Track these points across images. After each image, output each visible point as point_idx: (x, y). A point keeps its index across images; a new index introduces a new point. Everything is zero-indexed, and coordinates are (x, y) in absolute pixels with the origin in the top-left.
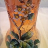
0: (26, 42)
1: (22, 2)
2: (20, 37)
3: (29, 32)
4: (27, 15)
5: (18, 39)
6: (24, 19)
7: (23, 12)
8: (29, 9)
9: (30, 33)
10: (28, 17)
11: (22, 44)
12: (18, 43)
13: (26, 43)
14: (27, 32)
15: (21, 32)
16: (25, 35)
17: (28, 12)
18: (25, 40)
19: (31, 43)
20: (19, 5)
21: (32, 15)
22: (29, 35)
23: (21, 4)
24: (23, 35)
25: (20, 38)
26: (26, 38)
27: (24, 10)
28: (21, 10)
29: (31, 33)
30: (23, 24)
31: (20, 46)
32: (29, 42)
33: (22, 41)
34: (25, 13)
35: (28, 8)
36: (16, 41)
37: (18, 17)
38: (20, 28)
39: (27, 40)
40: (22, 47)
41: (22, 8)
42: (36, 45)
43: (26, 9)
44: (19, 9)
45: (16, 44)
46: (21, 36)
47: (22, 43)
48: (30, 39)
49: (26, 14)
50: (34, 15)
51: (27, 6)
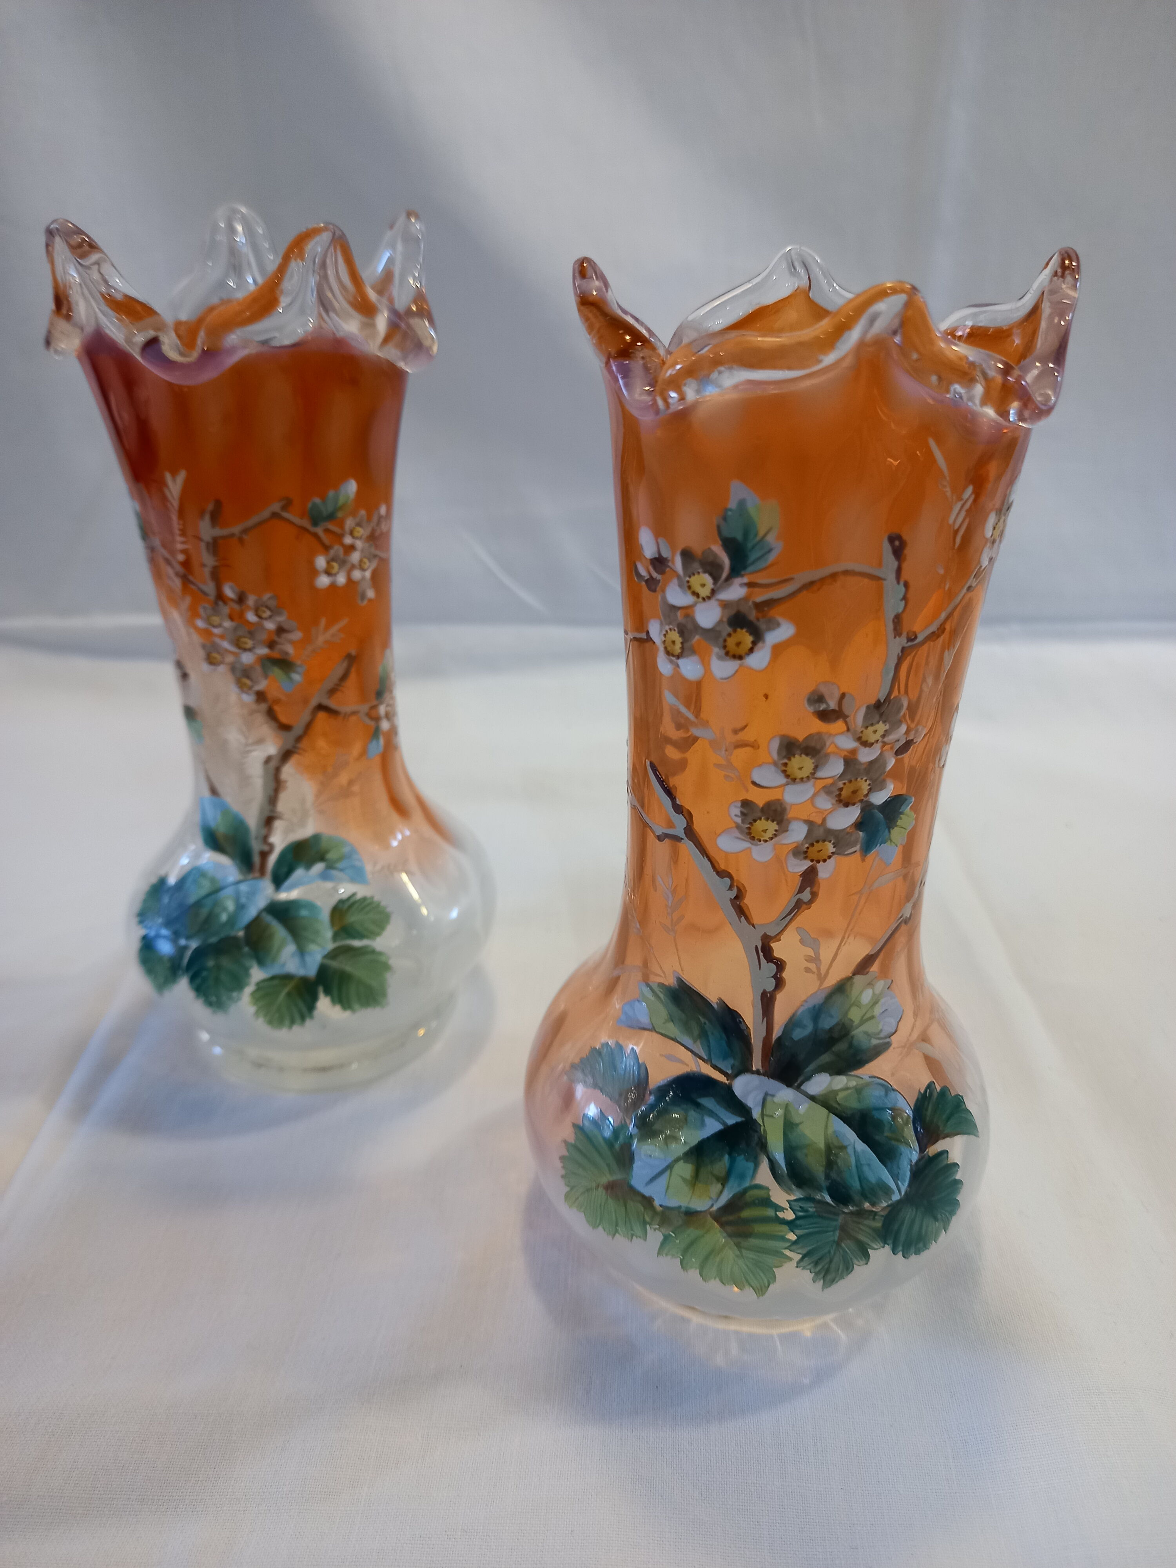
0: (826, 1102)
1: (825, 716)
2: (766, 1041)
3: (858, 978)
4: (853, 814)
5: (744, 1068)
6: (830, 848)
7: (827, 790)
8: (871, 763)
9: (866, 997)
10: (859, 825)
11: (789, 1126)
12: (732, 1120)
13: (831, 1109)
14: (841, 988)
15: (779, 983)
16: (817, 1013)
17: (865, 787)
18: (820, 1083)
19: (879, 1125)
20: (800, 735)
21: (893, 807)
22: (855, 1015)
23: (818, 726)
24: (792, 1024)
25: (757, 1063)
26: (824, 1059)
27: (834, 768)
28: (816, 768)
29: (875, 1002)
30: (814, 895)
31: (763, 1146)
32: (854, 1104)
33: (785, 1094)
34: (844, 793)
35: (866, 756)
36: (708, 1102)
37: (772, 826)
38: (777, 938)
39: (841, 1081)
40: (779, 1157)
41: (827, 755)
42: (939, 1146)
43: (850, 761)
44: (802, 764)
45: (712, 1127)
46: (777, 1032)
47: (779, 1113)
48: (865, 1072)
49: (846, 805)
50: (907, 809)
51: (866, 744)
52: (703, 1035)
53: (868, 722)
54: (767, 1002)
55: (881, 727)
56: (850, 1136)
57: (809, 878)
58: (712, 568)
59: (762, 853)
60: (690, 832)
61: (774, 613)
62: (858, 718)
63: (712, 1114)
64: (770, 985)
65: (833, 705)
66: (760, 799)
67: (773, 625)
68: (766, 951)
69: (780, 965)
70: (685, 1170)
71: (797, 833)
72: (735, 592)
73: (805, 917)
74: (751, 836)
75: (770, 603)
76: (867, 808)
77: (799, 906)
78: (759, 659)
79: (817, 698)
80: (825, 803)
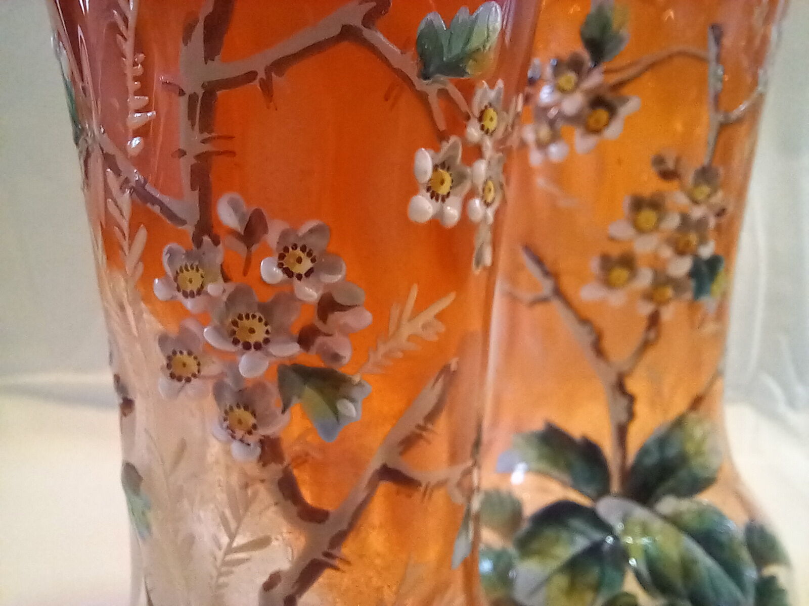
0: (674, 521)
1: (668, 175)
2: (623, 468)
3: (693, 416)
4: (686, 264)
5: (603, 491)
6: (670, 293)
7: (668, 241)
8: (699, 220)
9: (698, 433)
10: (691, 275)
14: (679, 423)
15: (631, 415)
17: (694, 240)
18: (668, 504)
19: (720, 544)
22: (690, 448)
23: (660, 184)
24: (644, 451)
25: (615, 486)
26: (671, 483)
28: (659, 221)
29: (704, 438)
30: (658, 336)
31: (626, 560)
33: (640, 513)
34: (679, 244)
35: (695, 213)
36: (577, 523)
37: (625, 274)
39: (684, 504)
41: (667, 210)
43: (684, 217)
45: (581, 543)
49: (682, 255)
51: (696, 202)
52: (569, 468)
53: (697, 184)
54: (622, 433)
55: (705, 189)
56: (698, 552)
57: (654, 320)
58: (576, 65)
59: (616, 299)
60: (558, 292)
61: (625, 91)
62: (689, 178)
63: (582, 533)
64: (623, 417)
65: (670, 165)
66: (615, 251)
67: (624, 100)
68: (620, 387)
69: (631, 399)
70: (562, 581)
71: (645, 279)
72: (595, 80)
73: (651, 355)
74: (608, 283)
75: (621, 84)
76: (697, 261)
77: (646, 345)
78: (614, 131)
79: (659, 161)
80: (667, 252)
